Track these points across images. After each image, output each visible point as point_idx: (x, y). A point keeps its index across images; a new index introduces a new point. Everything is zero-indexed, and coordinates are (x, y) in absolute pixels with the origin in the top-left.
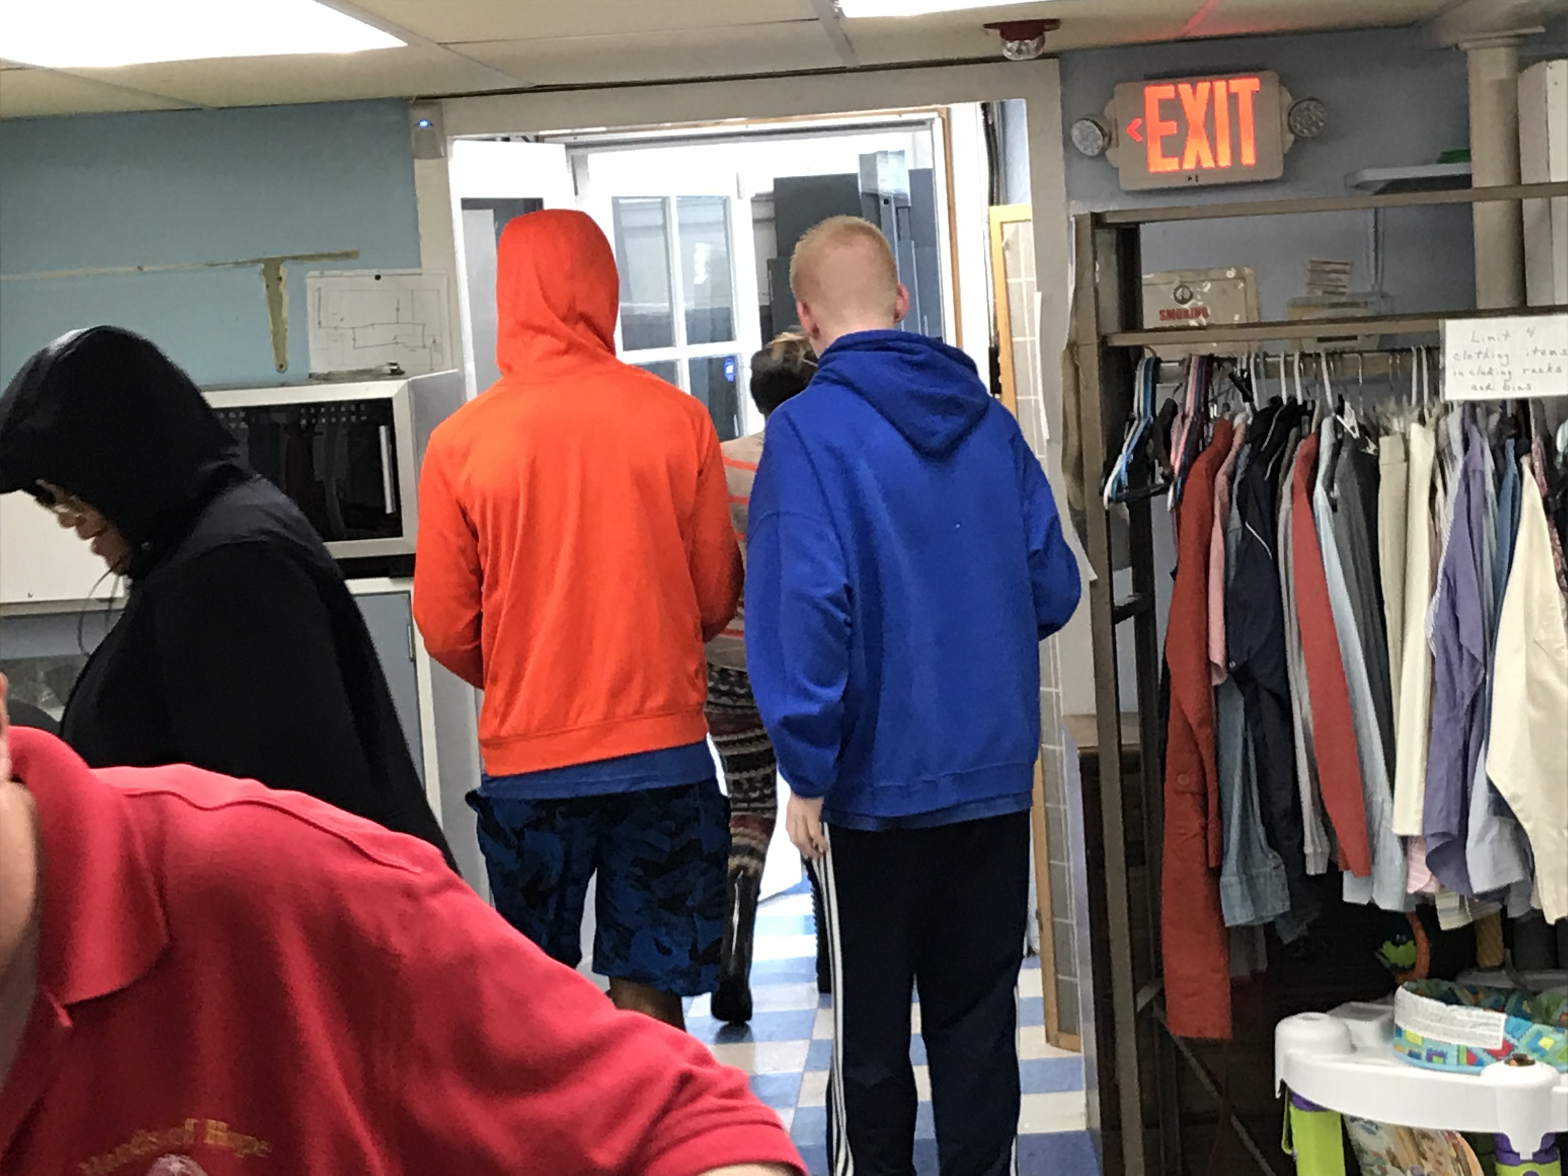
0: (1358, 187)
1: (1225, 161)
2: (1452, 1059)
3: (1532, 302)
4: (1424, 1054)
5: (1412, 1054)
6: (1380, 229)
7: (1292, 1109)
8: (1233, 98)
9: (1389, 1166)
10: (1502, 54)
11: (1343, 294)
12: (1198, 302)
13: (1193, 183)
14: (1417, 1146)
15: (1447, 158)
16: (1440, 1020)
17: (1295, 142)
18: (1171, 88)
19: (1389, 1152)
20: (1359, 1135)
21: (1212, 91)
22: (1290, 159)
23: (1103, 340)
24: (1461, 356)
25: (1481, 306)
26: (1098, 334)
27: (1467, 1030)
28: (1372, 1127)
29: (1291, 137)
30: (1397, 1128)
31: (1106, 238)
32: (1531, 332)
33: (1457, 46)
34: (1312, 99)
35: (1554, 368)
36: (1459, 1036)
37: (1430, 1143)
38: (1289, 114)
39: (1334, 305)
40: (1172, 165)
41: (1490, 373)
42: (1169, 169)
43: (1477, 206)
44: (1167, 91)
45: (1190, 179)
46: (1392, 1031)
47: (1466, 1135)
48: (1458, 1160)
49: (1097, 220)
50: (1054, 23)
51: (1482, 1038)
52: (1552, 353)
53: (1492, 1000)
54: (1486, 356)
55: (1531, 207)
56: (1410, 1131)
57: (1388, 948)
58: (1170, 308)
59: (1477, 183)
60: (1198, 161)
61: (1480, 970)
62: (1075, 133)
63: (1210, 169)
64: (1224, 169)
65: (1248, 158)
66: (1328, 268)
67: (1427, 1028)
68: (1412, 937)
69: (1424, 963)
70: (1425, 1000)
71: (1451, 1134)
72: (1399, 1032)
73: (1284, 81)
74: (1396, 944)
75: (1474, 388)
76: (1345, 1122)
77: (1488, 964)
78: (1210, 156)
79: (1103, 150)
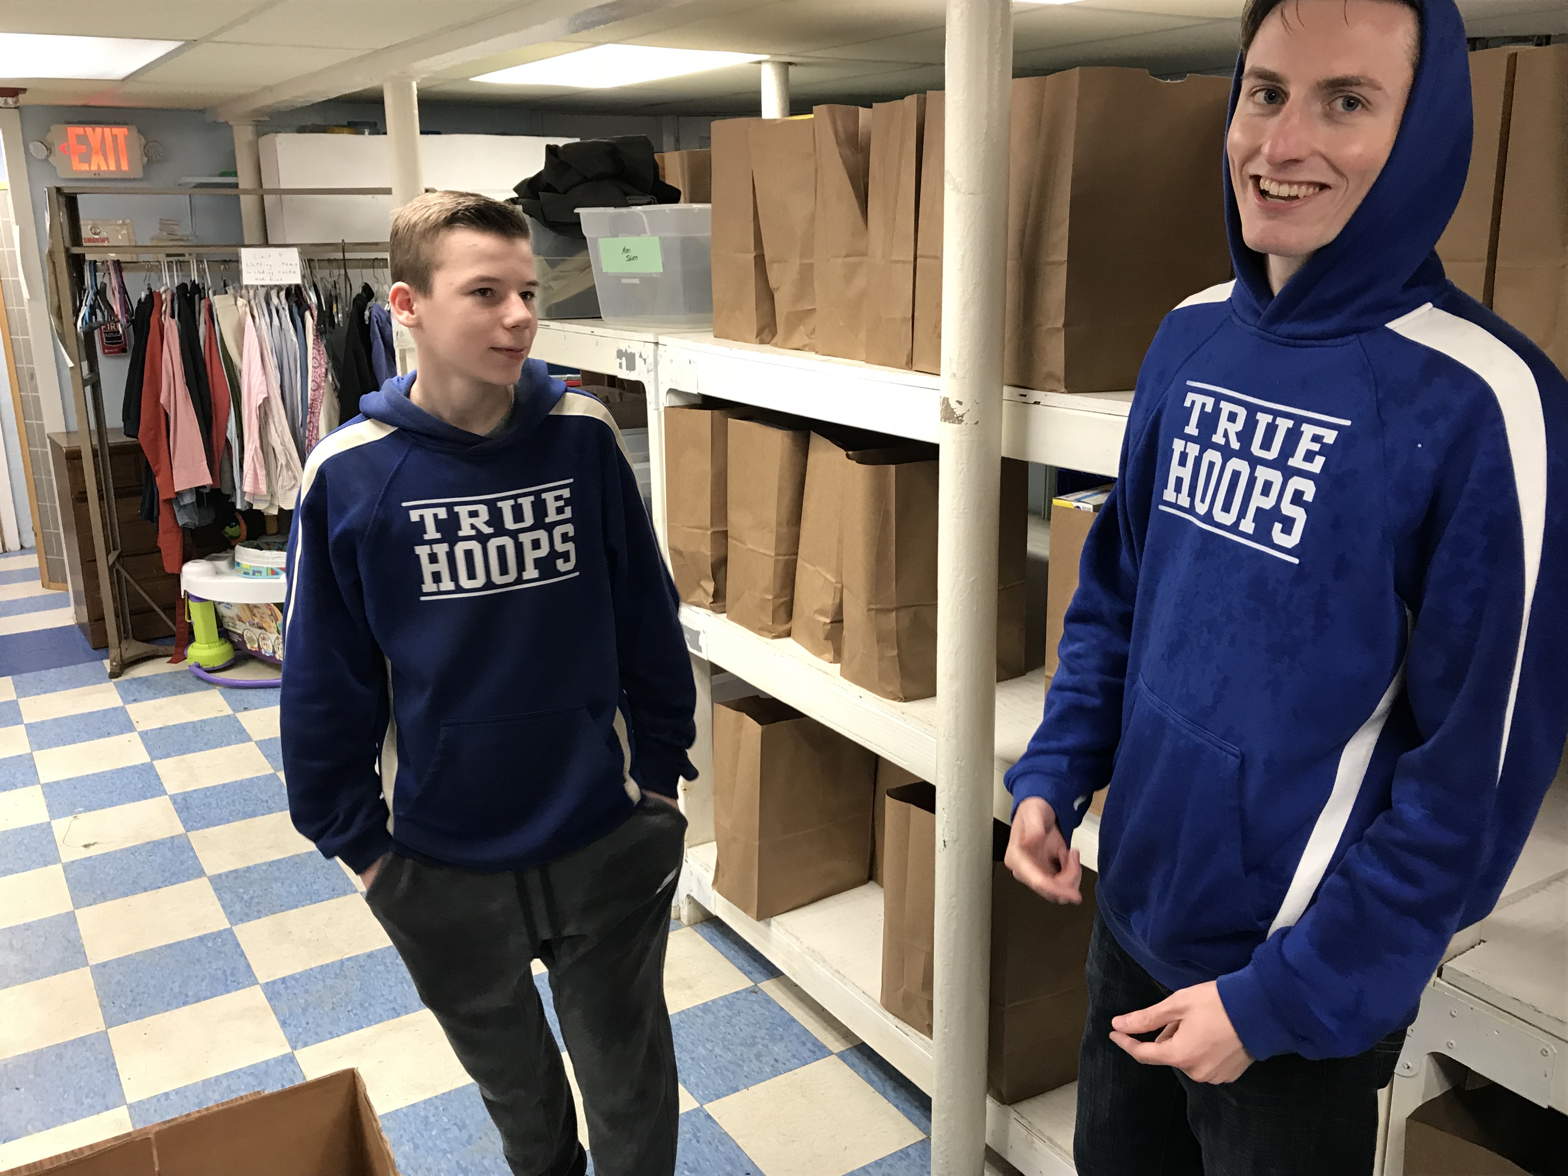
0: (180, 185)
1: (113, 167)
2: (264, 573)
3: (270, 243)
4: (251, 573)
5: (245, 573)
6: (193, 205)
7: (190, 602)
8: (114, 137)
9: (238, 622)
10: (250, 129)
11: (176, 235)
12: (104, 234)
13: (97, 176)
14: (251, 611)
15: (223, 174)
16: (258, 557)
17: (148, 161)
18: (82, 129)
19: (238, 616)
20: (222, 610)
21: (103, 133)
22: (146, 168)
23: (67, 250)
24: (249, 264)
25: (246, 243)
26: (64, 247)
27: (271, 560)
28: (229, 605)
29: (146, 159)
30: (241, 604)
31: (62, 200)
32: (280, 255)
33: (227, 123)
34: (155, 141)
35: (292, 271)
36: (267, 563)
37: (258, 610)
38: (145, 147)
39: (171, 240)
40: (85, 167)
41: (263, 272)
42: (83, 169)
43: (242, 197)
44: (79, 130)
45: (95, 175)
46: (234, 564)
47: (275, 604)
48: (272, 615)
49: (58, 190)
50: (24, 90)
51: (277, 563)
52: (291, 264)
53: (277, 547)
54: (261, 265)
55: (269, 199)
56: (248, 605)
57: (228, 529)
58: (89, 237)
59: (241, 187)
60: (99, 167)
61: (268, 535)
62: (31, 147)
63: (104, 171)
64: (113, 171)
65: (125, 167)
66: (169, 222)
67: (253, 561)
68: (238, 523)
69: (244, 533)
70: (250, 550)
71: (268, 605)
72: (238, 564)
73: (139, 131)
74: (231, 527)
75: (257, 279)
76: (215, 605)
77: (272, 533)
78: (104, 163)
79: (48, 156)
